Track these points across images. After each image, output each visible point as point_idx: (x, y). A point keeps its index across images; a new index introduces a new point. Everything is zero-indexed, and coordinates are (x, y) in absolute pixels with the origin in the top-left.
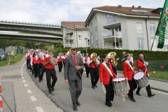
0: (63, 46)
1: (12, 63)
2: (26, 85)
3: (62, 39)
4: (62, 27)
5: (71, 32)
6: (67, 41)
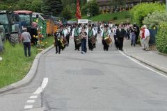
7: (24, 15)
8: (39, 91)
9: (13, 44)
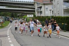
0: (35, 16)
1: (2, 27)
2: (10, 41)
3: (34, 11)
4: (34, 2)
5: (40, 6)
6: (38, 12)
7: (8, 17)
8: (10, 28)
9: (6, 21)
